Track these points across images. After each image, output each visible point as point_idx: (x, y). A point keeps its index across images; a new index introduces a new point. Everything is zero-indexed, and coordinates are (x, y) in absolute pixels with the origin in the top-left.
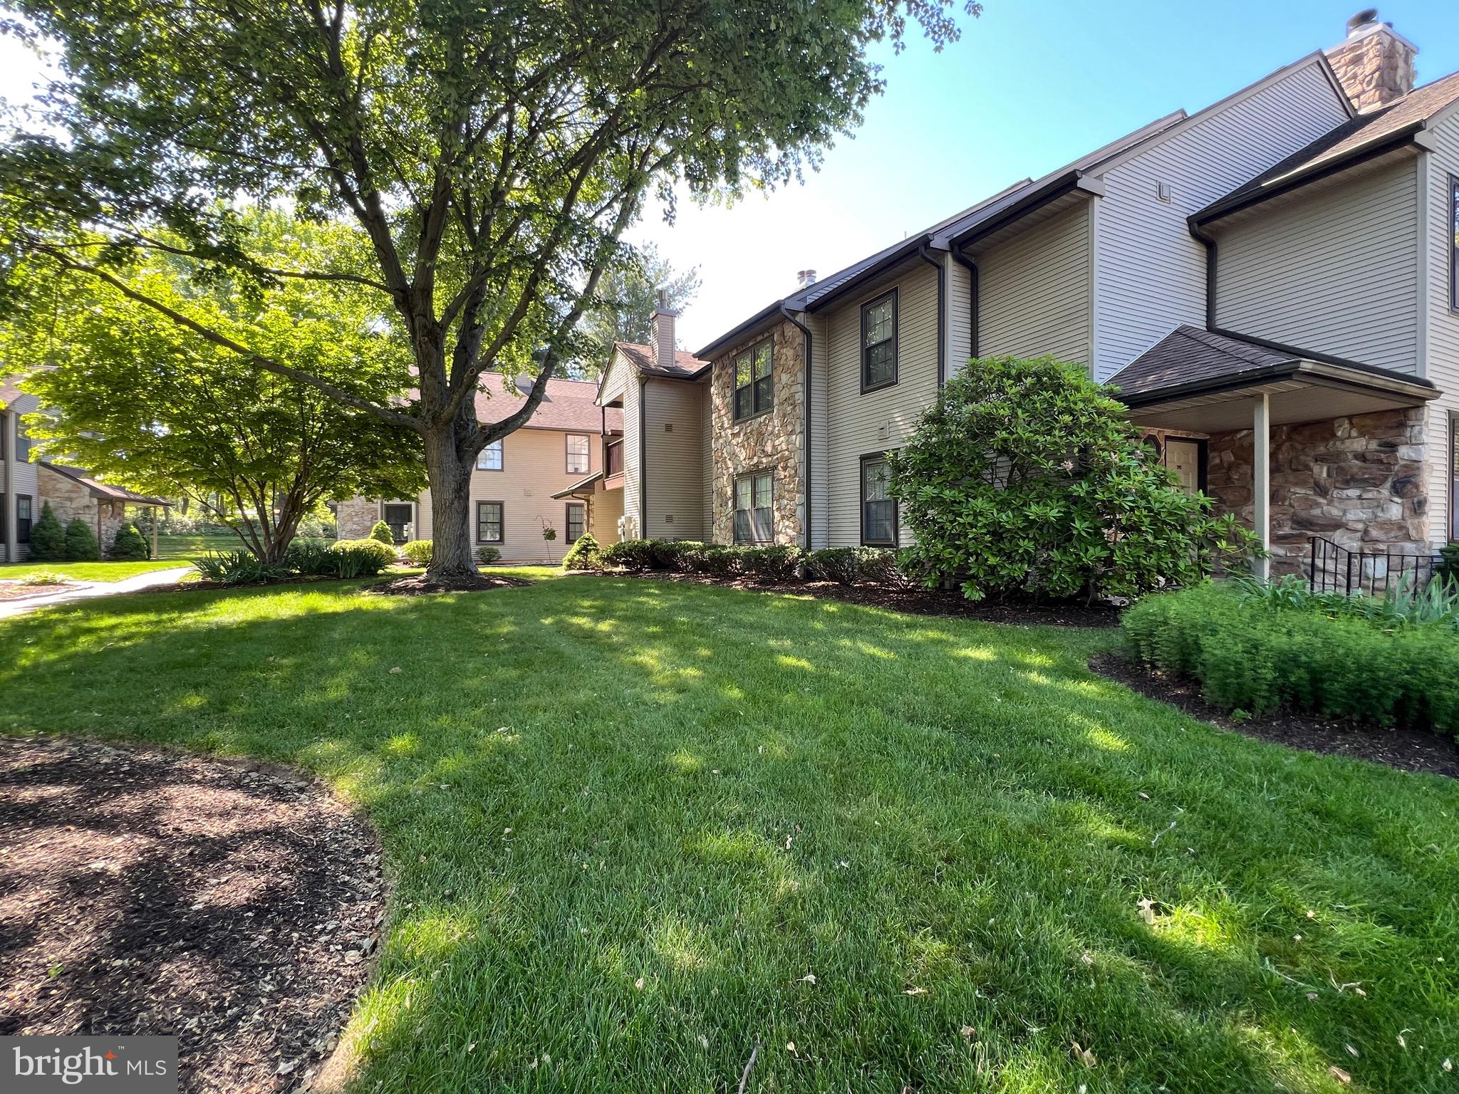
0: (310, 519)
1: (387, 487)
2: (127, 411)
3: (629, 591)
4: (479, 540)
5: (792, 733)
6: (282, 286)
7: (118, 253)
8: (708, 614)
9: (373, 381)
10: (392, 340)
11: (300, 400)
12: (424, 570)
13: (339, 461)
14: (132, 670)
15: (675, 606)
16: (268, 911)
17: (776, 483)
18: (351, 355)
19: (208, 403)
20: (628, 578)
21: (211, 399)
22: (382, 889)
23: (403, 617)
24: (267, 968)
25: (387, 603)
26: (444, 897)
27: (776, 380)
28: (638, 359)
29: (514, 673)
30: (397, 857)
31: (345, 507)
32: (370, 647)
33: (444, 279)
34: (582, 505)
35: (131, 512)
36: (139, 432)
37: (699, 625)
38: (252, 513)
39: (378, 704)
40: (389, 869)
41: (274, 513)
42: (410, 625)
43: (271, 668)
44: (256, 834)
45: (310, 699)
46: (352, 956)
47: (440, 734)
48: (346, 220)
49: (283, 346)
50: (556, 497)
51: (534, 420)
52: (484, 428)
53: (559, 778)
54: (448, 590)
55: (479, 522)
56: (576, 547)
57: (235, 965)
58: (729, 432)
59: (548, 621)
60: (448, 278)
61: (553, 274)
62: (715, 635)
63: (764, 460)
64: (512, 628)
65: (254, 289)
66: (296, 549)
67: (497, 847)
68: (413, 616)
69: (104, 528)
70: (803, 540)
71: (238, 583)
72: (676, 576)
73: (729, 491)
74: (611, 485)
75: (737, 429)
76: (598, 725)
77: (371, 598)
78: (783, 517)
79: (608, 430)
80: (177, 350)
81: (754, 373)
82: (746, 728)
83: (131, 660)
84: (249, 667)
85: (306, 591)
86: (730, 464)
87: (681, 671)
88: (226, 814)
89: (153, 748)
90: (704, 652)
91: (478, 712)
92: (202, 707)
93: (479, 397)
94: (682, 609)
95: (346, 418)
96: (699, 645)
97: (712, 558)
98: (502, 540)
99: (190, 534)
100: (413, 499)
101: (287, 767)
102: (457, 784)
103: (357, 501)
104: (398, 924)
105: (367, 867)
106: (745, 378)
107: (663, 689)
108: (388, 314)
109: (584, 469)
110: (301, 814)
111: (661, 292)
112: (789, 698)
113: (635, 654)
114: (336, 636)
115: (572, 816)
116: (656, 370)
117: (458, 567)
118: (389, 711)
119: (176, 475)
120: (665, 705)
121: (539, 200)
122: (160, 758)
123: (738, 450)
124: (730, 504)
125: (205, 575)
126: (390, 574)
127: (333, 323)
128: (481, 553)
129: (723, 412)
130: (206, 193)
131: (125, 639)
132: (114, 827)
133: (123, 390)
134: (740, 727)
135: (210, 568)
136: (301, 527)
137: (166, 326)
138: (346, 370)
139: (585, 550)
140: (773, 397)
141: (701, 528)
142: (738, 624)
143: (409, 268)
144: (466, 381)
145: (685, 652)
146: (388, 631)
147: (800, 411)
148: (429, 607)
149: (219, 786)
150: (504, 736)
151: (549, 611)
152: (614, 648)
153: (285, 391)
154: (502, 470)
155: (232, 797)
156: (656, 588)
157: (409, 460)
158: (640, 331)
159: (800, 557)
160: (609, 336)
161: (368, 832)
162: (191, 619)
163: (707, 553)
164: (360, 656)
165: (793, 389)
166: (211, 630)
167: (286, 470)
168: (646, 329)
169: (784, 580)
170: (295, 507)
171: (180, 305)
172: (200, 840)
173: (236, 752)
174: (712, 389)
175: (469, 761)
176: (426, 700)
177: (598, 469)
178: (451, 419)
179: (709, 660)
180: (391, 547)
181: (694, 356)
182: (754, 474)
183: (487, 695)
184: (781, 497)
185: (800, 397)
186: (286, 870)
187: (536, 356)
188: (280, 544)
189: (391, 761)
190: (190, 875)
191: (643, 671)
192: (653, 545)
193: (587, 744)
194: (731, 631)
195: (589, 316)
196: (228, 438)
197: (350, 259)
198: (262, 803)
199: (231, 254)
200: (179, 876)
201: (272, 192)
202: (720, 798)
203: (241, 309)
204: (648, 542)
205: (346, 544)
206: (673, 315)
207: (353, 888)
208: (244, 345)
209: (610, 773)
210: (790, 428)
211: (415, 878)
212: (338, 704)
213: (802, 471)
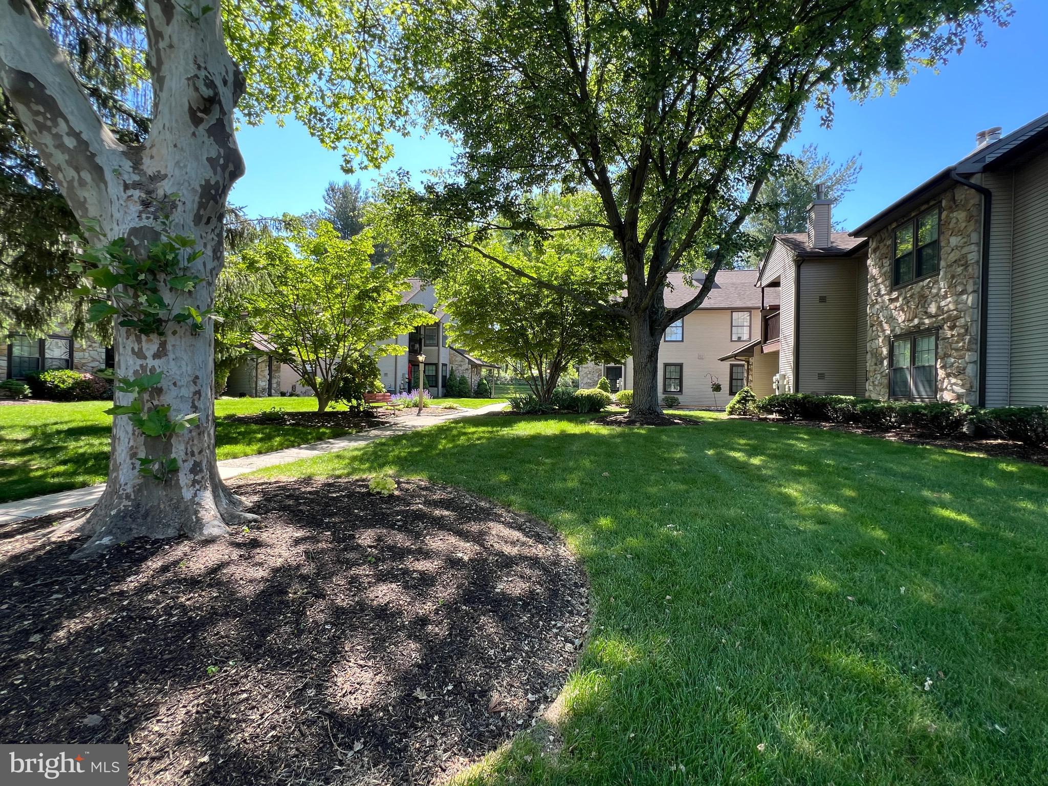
0: (565, 376)
1: (607, 356)
2: (483, 318)
3: (780, 435)
4: (665, 391)
5: (942, 583)
6: (553, 237)
7: (481, 235)
8: (856, 460)
9: (601, 288)
10: (613, 259)
11: (561, 304)
12: (627, 410)
13: (580, 340)
14: (480, 456)
15: (822, 451)
16: (529, 604)
17: (940, 343)
18: (589, 272)
19: (517, 311)
20: (781, 424)
21: (519, 308)
22: (588, 612)
23: (613, 440)
24: (527, 636)
25: (604, 430)
26: (623, 629)
27: (942, 244)
28: (795, 246)
29: (682, 487)
30: (598, 594)
31: (585, 368)
32: (592, 458)
33: (645, 213)
34: (743, 366)
35: (484, 372)
36: (488, 329)
37: (845, 469)
38: (535, 372)
39: (594, 495)
40: (593, 600)
41: (547, 373)
42: (617, 446)
43: (539, 464)
44: (526, 558)
45: (558, 485)
46: (569, 646)
47: (630, 521)
48: (588, 189)
49: (553, 273)
50: (722, 360)
51: (706, 303)
52: (669, 311)
53: (708, 570)
54: (642, 425)
55: (665, 379)
56: (737, 397)
57: (512, 628)
58: (887, 297)
59: (710, 452)
60: (648, 212)
61: (721, 193)
62: (861, 480)
63: (927, 321)
64: (684, 455)
65: (539, 242)
66: (557, 393)
67: (661, 608)
68: (618, 440)
69: (473, 380)
70: (975, 397)
71: (528, 413)
72: (826, 426)
73: (885, 351)
74: (767, 349)
75: (895, 295)
76: (743, 537)
77: (595, 427)
78: (948, 375)
79: (767, 305)
80: (504, 283)
81: (916, 240)
82: (888, 568)
83: (480, 451)
84: (530, 462)
85: (560, 420)
86: (886, 326)
87: (823, 506)
88: (513, 543)
89: (485, 500)
90: (849, 493)
91: (654, 510)
92: (507, 481)
93: (666, 290)
94: (832, 453)
95: (584, 313)
96: (844, 486)
97: (864, 411)
98: (681, 391)
99: (508, 384)
100: (622, 363)
101: (543, 523)
102: (637, 556)
103: (590, 365)
104: (595, 636)
105: (581, 596)
106: (906, 246)
107: (804, 518)
108: (611, 243)
109: (745, 337)
110: (549, 553)
111: (818, 186)
112: (942, 549)
113: (780, 486)
114: (574, 449)
115: (717, 601)
116: (811, 253)
117: (649, 409)
118: (600, 500)
119: (502, 351)
120: (804, 532)
121: (712, 141)
122: (488, 505)
123: (895, 313)
124: (886, 363)
125: (514, 407)
126: (608, 412)
127: (580, 255)
128: (666, 399)
129: (879, 281)
130: (519, 193)
131: (478, 439)
132: (467, 537)
133: (482, 307)
134: (881, 565)
135: (515, 403)
136: (560, 381)
137: (500, 272)
138: (586, 283)
139: (744, 400)
140: (939, 259)
141: (854, 384)
142: (887, 472)
143: (623, 211)
144: (658, 280)
145: (829, 490)
146: (604, 449)
147: (975, 271)
148: (629, 435)
149: (512, 527)
150: (671, 530)
151: (712, 445)
152: (763, 479)
153: (554, 299)
154: (682, 341)
155: (516, 535)
156: (805, 434)
157: (620, 337)
158: (799, 222)
159: (968, 413)
160: (771, 231)
161: (583, 573)
162: (506, 432)
163: (859, 406)
164: (586, 463)
165: (964, 251)
166: (514, 439)
167: (553, 347)
168: (804, 219)
169: (948, 435)
170: (557, 368)
171: (506, 258)
172: (500, 554)
173: (520, 509)
174: (869, 262)
175: (647, 543)
176: (622, 497)
177: (757, 337)
178: (647, 308)
179: (852, 500)
180: (609, 394)
181: (850, 235)
182: (913, 336)
183: (662, 500)
184: (946, 356)
185: (974, 255)
186: (539, 583)
187: (709, 256)
188: (549, 391)
189: (598, 531)
190: (496, 572)
191: (788, 502)
192: (804, 398)
193: (734, 550)
194: (879, 477)
195: (753, 218)
196: (526, 330)
197: (590, 212)
198: (531, 542)
199: (529, 224)
200: (491, 572)
201: (549, 183)
202: (853, 622)
203: (534, 254)
204: (800, 395)
205: (584, 392)
206: (829, 203)
207: (572, 606)
208: (535, 276)
209: (749, 575)
210: (959, 289)
211: (607, 611)
212: (572, 490)
213: (975, 329)
